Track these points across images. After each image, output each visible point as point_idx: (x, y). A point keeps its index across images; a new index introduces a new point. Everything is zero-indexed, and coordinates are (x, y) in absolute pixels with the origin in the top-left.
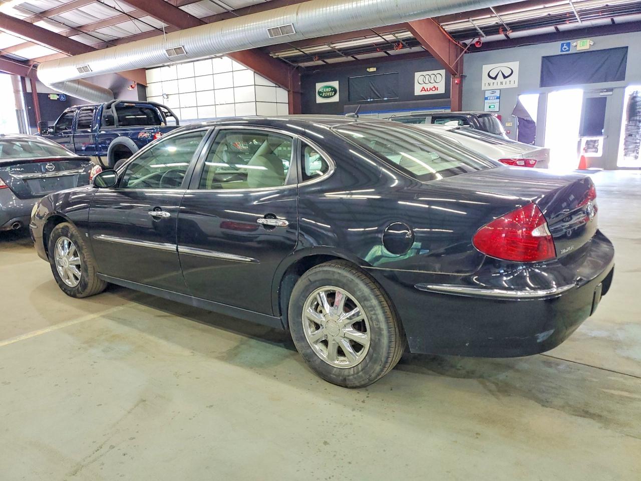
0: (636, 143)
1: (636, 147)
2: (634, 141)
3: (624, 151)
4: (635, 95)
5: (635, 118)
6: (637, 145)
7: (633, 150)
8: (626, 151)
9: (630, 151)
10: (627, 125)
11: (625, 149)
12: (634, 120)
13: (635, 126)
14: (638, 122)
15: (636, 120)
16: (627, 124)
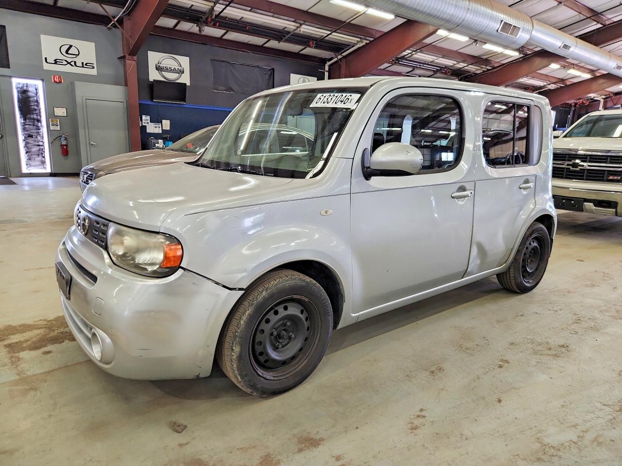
0: (39, 145)
1: (39, 150)
2: (37, 143)
3: (26, 155)
4: (25, 88)
5: (32, 116)
6: (41, 147)
7: (37, 153)
8: (30, 154)
9: (34, 155)
10: (24, 125)
11: (27, 153)
12: (31, 119)
13: (33, 125)
14: (36, 121)
15: (34, 119)
16: (24, 123)
